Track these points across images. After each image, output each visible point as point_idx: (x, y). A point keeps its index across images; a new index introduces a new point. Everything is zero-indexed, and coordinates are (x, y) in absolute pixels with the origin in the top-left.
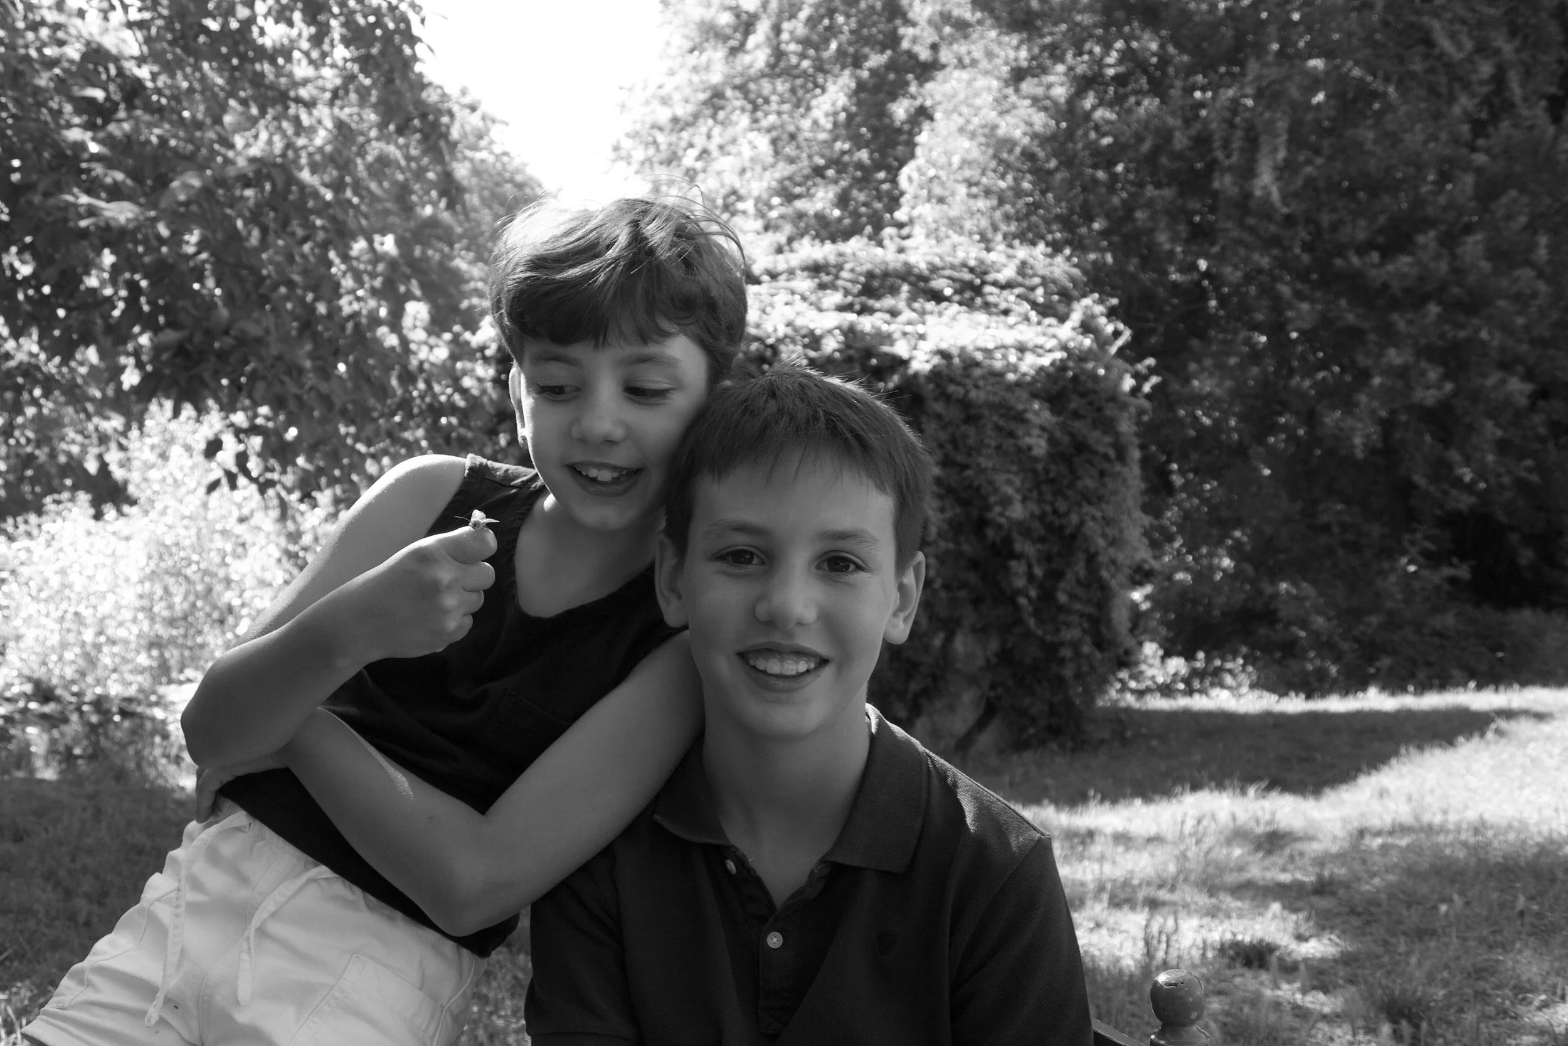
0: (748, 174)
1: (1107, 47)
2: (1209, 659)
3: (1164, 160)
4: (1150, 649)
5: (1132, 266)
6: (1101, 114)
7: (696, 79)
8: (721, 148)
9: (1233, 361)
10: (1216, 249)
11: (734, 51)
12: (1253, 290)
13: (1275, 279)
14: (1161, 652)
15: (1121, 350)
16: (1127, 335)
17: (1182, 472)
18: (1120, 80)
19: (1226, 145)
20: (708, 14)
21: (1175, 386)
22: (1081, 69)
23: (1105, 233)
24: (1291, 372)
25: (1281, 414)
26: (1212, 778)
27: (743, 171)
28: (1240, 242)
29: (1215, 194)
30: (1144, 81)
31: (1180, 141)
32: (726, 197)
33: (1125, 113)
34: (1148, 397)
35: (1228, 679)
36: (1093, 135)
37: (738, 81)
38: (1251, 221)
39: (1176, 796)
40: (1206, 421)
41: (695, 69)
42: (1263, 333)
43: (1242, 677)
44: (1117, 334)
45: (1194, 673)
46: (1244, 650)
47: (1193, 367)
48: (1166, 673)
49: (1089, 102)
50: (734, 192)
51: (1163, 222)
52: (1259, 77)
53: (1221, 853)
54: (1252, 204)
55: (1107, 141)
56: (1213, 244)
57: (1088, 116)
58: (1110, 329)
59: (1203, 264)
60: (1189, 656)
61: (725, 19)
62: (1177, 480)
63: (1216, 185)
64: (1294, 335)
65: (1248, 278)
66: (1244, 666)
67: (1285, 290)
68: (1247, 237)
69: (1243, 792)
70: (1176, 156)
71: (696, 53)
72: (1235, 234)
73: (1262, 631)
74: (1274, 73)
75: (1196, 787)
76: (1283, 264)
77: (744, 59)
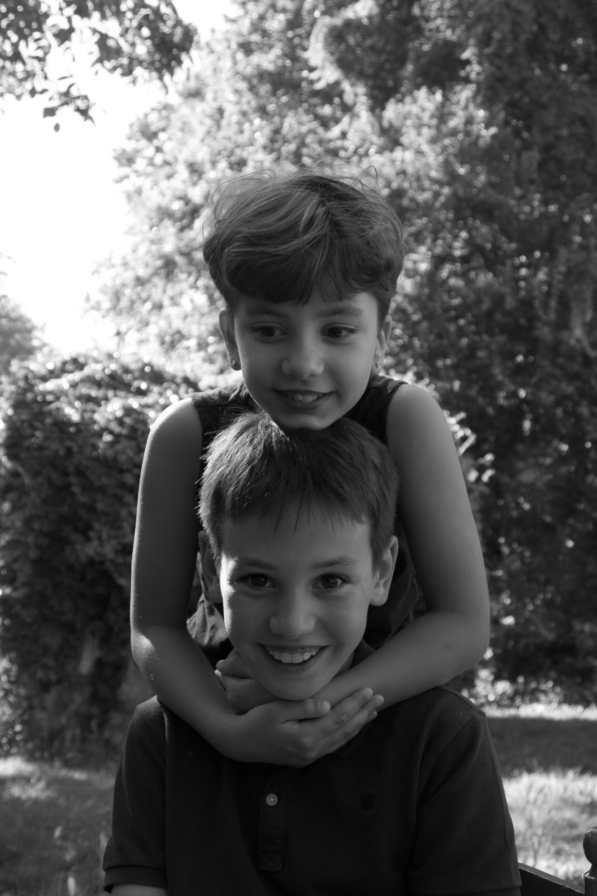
0: (189, 320)
1: (456, 237)
2: (527, 683)
3: (498, 316)
4: (485, 674)
5: (473, 392)
6: (453, 281)
7: (154, 248)
8: (172, 298)
9: (548, 461)
10: (534, 380)
11: (182, 229)
12: (559, 412)
13: (577, 404)
14: (491, 678)
15: (468, 450)
16: (472, 439)
17: (508, 544)
18: (465, 260)
19: (545, 306)
20: (164, 202)
21: (505, 479)
22: (438, 250)
23: (455, 367)
24: (587, 472)
25: (579, 501)
26: (540, 764)
27: (185, 317)
28: (554, 376)
29: (536, 340)
30: (482, 261)
31: (510, 303)
32: (173, 335)
33: (469, 282)
34: (486, 484)
35: (542, 697)
36: (446, 297)
37: (184, 249)
38: (561, 361)
39: (515, 777)
40: (527, 506)
41: (153, 242)
42: (566, 443)
43: (552, 696)
44: (464, 439)
45: (516, 693)
46: (553, 674)
47: (520, 464)
48: (495, 694)
49: (444, 273)
50: (179, 332)
51: (497, 360)
52: (568, 260)
53: (556, 816)
54: (563, 348)
55: (456, 301)
56: (531, 376)
57: (445, 282)
58: (460, 434)
59: (522, 393)
60: (513, 680)
61: (177, 206)
62: (506, 550)
63: (537, 333)
64: (589, 445)
65: (558, 403)
66: (554, 687)
67: (584, 410)
68: (558, 372)
69: (564, 775)
70: (507, 314)
71: (155, 228)
72: (549, 369)
73: (568, 660)
74: (579, 257)
75: (530, 771)
76: (582, 394)
77: (189, 234)
